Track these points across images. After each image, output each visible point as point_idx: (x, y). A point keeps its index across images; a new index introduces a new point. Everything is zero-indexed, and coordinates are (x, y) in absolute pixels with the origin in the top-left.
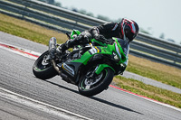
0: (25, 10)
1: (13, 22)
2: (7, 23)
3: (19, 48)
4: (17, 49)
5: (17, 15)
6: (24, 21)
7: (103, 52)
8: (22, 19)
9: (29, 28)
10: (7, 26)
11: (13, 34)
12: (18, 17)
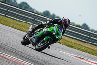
0: (89, 38)
1: (82, 45)
2: (80, 45)
3: (86, 59)
4: (85, 59)
5: (85, 41)
6: (88, 44)
7: (48, 30)
8: (87, 43)
9: (91, 48)
10: (79, 47)
11: (83, 51)
12: (85, 42)
